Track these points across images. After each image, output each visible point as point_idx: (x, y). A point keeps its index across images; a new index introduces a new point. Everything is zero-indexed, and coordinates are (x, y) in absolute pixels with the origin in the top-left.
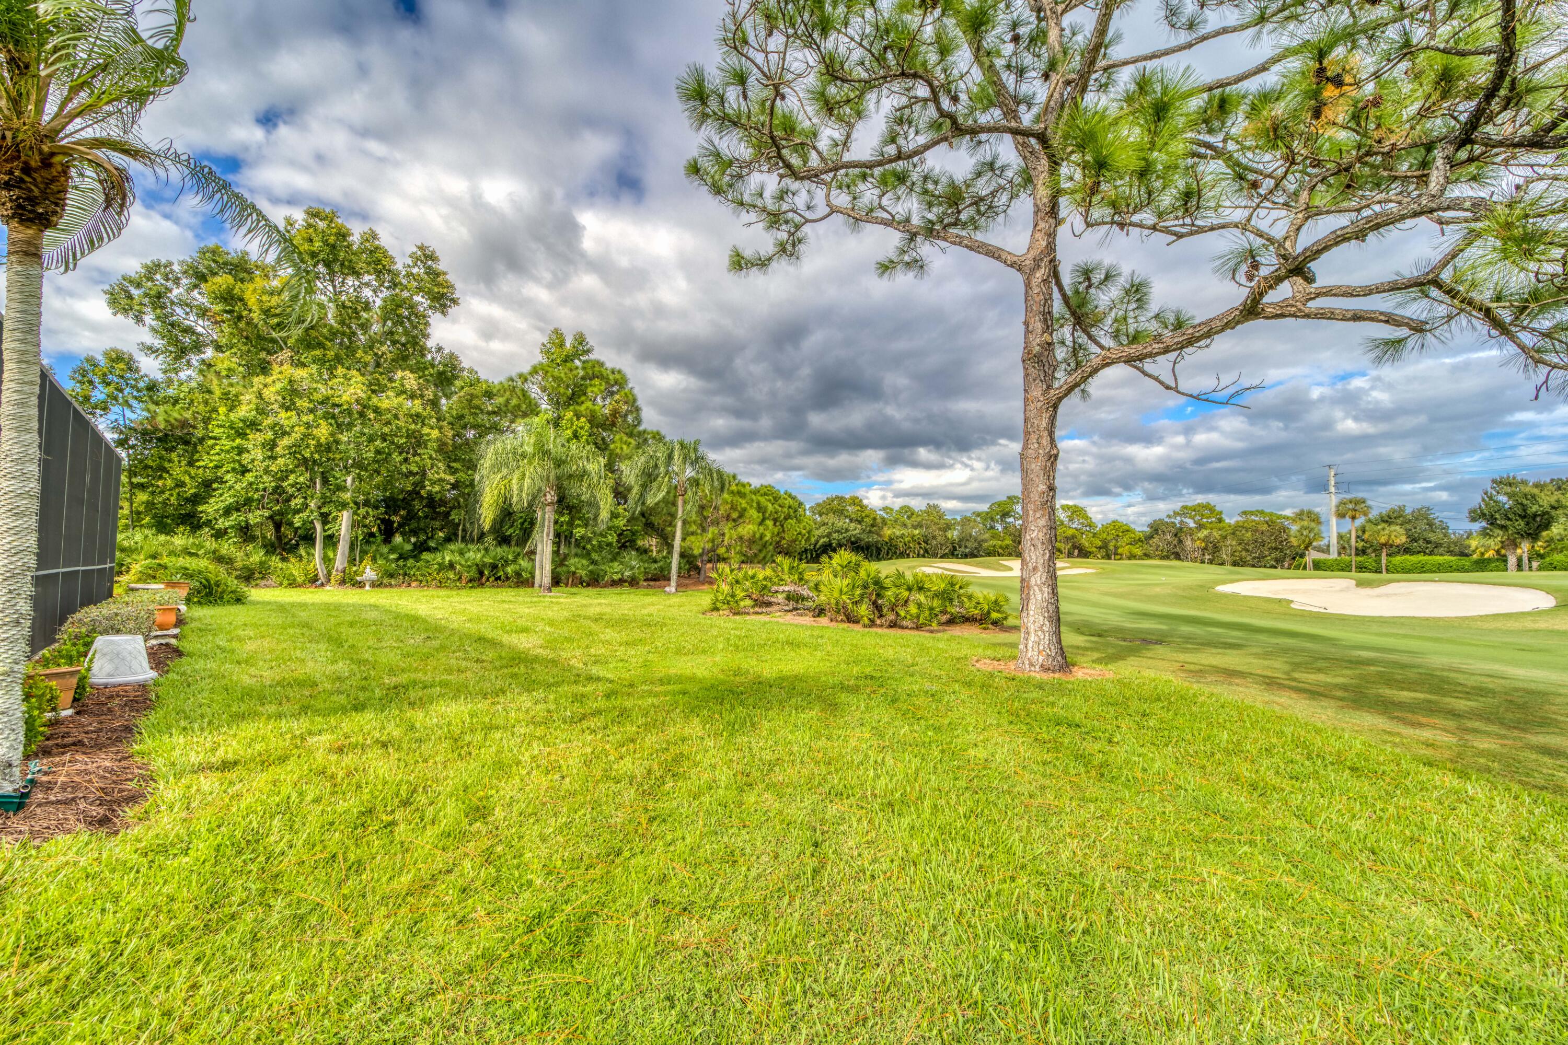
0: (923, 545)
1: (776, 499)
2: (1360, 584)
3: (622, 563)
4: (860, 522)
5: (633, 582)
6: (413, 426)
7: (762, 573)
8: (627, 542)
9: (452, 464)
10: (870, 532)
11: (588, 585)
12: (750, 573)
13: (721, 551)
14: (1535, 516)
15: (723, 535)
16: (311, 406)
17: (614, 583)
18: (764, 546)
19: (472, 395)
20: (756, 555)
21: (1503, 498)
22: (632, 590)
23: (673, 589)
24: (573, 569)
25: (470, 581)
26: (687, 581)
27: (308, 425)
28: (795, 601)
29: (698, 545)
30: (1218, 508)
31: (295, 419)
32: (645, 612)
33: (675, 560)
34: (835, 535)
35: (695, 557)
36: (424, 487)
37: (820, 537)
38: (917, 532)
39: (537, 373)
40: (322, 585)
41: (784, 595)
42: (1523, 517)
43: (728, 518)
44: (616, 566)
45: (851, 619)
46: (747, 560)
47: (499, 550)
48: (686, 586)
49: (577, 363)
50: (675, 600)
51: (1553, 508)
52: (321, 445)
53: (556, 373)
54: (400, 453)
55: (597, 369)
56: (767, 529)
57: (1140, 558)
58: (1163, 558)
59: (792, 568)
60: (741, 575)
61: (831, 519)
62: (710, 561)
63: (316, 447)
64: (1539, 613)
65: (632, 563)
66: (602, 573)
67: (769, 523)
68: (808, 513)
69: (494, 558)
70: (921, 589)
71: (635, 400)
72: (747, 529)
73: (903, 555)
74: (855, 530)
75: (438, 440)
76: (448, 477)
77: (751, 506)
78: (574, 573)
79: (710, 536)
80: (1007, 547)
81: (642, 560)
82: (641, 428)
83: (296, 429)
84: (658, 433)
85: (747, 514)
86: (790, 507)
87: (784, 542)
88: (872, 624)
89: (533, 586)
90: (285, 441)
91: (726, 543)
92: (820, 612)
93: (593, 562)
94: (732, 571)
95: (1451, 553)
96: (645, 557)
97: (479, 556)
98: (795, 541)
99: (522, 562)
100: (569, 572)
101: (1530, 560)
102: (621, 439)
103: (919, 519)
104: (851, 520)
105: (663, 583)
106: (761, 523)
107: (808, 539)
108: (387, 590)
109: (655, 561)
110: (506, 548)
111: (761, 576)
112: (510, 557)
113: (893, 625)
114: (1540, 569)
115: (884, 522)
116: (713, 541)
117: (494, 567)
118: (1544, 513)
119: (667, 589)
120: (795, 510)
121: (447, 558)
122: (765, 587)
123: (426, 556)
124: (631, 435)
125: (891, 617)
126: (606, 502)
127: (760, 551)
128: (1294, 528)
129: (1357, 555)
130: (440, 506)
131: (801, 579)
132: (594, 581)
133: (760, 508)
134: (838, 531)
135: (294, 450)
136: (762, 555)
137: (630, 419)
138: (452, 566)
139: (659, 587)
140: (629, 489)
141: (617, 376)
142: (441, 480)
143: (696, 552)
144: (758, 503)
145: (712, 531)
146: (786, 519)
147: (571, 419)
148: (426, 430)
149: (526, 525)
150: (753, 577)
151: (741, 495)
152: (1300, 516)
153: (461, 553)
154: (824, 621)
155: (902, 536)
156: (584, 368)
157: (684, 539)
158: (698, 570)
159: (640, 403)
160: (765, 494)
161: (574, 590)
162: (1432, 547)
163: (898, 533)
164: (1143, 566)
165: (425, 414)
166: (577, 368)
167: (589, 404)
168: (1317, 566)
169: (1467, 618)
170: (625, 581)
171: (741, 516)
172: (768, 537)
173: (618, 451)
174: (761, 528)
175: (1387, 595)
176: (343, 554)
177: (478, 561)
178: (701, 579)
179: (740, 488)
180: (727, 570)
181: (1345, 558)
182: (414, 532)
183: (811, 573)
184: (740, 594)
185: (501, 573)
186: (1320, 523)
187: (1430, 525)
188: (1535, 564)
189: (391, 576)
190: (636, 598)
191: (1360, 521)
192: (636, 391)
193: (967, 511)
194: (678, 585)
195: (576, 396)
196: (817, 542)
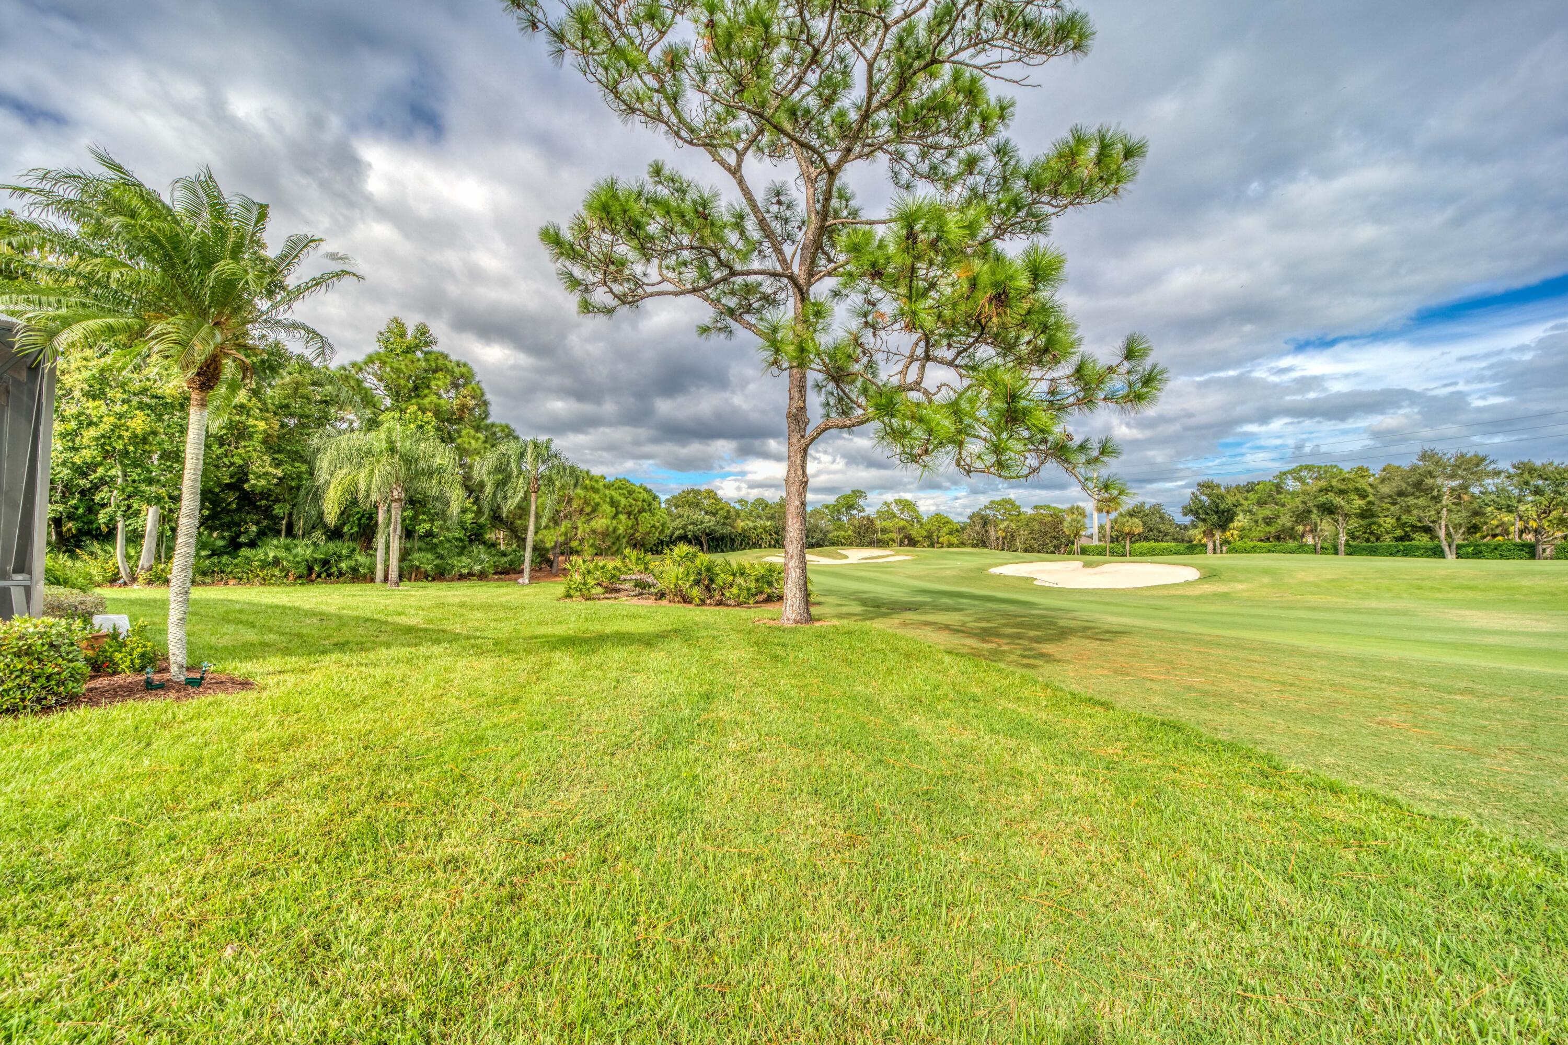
0: (774, 536)
1: (631, 493)
2: (1086, 565)
3: (470, 557)
4: (714, 515)
5: (482, 576)
6: (237, 418)
7: (612, 563)
8: (475, 536)
9: (276, 456)
10: (724, 524)
11: (434, 579)
12: (601, 564)
13: (575, 544)
14: (1223, 512)
15: (576, 528)
16: (125, 396)
17: (462, 577)
18: (618, 539)
19: (297, 383)
20: (609, 547)
21: (1204, 498)
22: (482, 583)
23: (527, 581)
24: (417, 563)
25: (300, 577)
26: (538, 574)
27: (120, 416)
28: (642, 588)
29: (551, 538)
30: (1017, 503)
31: (104, 409)
32: (504, 599)
33: (528, 554)
34: (690, 527)
35: (547, 550)
36: (247, 480)
37: (676, 529)
38: (769, 523)
39: (373, 362)
40: (125, 584)
41: (633, 583)
42: (1216, 513)
43: (581, 512)
44: (465, 560)
45: (686, 600)
46: (599, 553)
47: (331, 545)
48: (538, 578)
49: (419, 354)
50: (527, 590)
51: (1235, 506)
52: (136, 436)
53: (396, 365)
54: (221, 446)
55: (440, 361)
56: (620, 522)
57: (957, 546)
58: (974, 546)
59: (638, 559)
60: (592, 566)
61: (686, 511)
62: (562, 554)
63: (130, 438)
64: (1187, 583)
65: (481, 557)
66: (449, 567)
67: (623, 517)
68: (663, 505)
69: (326, 553)
70: (743, 574)
71: (483, 395)
72: (600, 523)
73: (756, 545)
74: (709, 522)
75: (265, 431)
76: (275, 471)
77: (604, 501)
78: (418, 568)
79: (563, 529)
80: (849, 537)
81: (489, 554)
82: (489, 421)
83: (105, 419)
84: (507, 427)
85: (600, 509)
86: (644, 501)
87: (637, 534)
88: (703, 602)
89: (372, 580)
90: (92, 432)
91: (579, 536)
92: (661, 596)
93: (441, 557)
94: (584, 562)
95: (1175, 540)
96: (493, 551)
97: (308, 552)
98: (648, 533)
99: (359, 558)
100: (412, 567)
101: (1221, 545)
102: (469, 434)
103: (772, 511)
104: (706, 513)
105: (513, 576)
106: (615, 517)
107: (662, 531)
108: (200, 588)
109: (504, 555)
110: (339, 543)
111: (610, 565)
112: (345, 552)
113: (720, 603)
114: (1228, 552)
115: (738, 514)
116: (566, 534)
117: (325, 563)
118: (1229, 510)
119: (520, 581)
120: (649, 504)
121: (271, 555)
122: (613, 576)
123: (245, 552)
124: (478, 429)
125: (718, 597)
126: (456, 498)
127: (614, 543)
128: (1068, 519)
129: (1112, 541)
130: (261, 499)
131: (646, 569)
132: (440, 575)
133: (613, 503)
134: (693, 523)
135: (103, 442)
136: (615, 548)
137: (477, 412)
138: (276, 562)
139: (510, 580)
140: (482, 485)
141: (463, 370)
142: (267, 474)
143: (549, 545)
144: (611, 498)
145: (565, 525)
146: (640, 512)
147: (415, 413)
148: (251, 422)
149: (363, 520)
150: (603, 568)
151: (595, 490)
152: (1071, 510)
153: (288, 549)
154: (664, 602)
155: (755, 528)
156: (427, 360)
157: (536, 533)
158: (550, 563)
159: (488, 397)
160: (619, 488)
161: (420, 584)
162: (1162, 536)
163: (751, 525)
164: (950, 553)
165: (250, 405)
166: (419, 360)
167: (433, 398)
168: (1084, 551)
169: (1138, 588)
170: (473, 575)
171: (594, 511)
172: (621, 530)
173: (466, 445)
174: (615, 522)
175: (1101, 573)
176: (149, 551)
177: (307, 557)
178: (554, 571)
179: (593, 483)
180: (580, 561)
181: (1103, 544)
182: (229, 526)
183: (654, 562)
184: (591, 582)
185: (335, 569)
186: (1085, 516)
187: (1162, 518)
188: (1224, 548)
189: (204, 574)
190: (491, 590)
191: (1113, 515)
192: (483, 385)
193: (817, 502)
194: (531, 578)
195: (418, 388)
196: (673, 533)
